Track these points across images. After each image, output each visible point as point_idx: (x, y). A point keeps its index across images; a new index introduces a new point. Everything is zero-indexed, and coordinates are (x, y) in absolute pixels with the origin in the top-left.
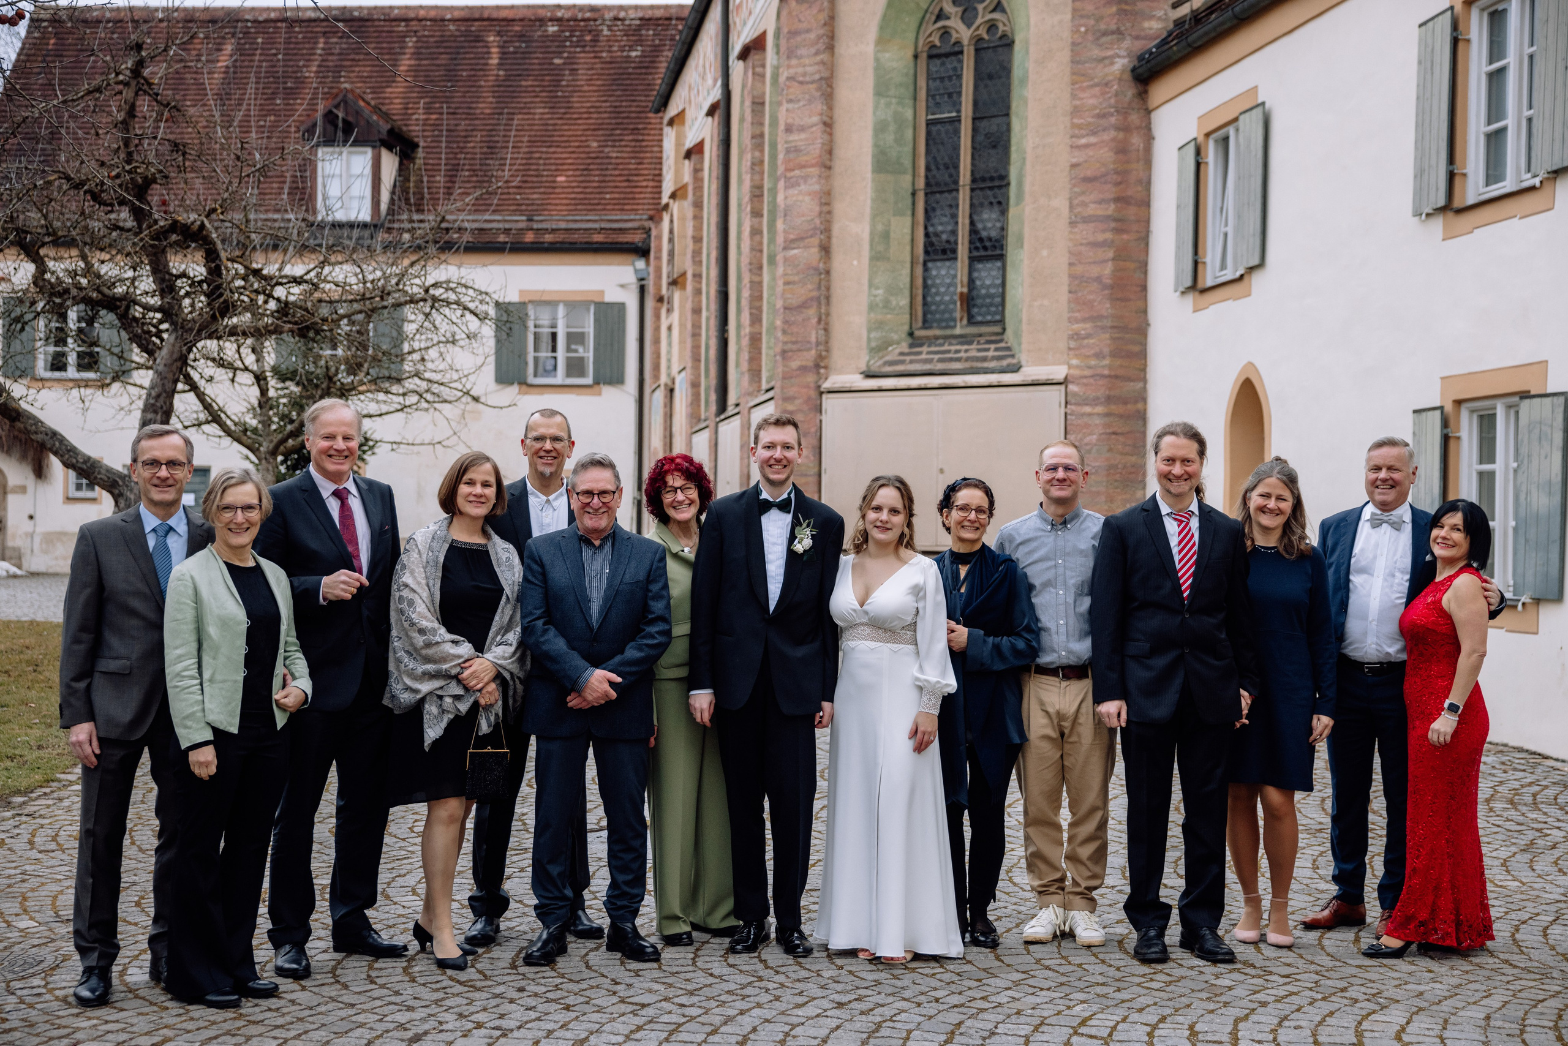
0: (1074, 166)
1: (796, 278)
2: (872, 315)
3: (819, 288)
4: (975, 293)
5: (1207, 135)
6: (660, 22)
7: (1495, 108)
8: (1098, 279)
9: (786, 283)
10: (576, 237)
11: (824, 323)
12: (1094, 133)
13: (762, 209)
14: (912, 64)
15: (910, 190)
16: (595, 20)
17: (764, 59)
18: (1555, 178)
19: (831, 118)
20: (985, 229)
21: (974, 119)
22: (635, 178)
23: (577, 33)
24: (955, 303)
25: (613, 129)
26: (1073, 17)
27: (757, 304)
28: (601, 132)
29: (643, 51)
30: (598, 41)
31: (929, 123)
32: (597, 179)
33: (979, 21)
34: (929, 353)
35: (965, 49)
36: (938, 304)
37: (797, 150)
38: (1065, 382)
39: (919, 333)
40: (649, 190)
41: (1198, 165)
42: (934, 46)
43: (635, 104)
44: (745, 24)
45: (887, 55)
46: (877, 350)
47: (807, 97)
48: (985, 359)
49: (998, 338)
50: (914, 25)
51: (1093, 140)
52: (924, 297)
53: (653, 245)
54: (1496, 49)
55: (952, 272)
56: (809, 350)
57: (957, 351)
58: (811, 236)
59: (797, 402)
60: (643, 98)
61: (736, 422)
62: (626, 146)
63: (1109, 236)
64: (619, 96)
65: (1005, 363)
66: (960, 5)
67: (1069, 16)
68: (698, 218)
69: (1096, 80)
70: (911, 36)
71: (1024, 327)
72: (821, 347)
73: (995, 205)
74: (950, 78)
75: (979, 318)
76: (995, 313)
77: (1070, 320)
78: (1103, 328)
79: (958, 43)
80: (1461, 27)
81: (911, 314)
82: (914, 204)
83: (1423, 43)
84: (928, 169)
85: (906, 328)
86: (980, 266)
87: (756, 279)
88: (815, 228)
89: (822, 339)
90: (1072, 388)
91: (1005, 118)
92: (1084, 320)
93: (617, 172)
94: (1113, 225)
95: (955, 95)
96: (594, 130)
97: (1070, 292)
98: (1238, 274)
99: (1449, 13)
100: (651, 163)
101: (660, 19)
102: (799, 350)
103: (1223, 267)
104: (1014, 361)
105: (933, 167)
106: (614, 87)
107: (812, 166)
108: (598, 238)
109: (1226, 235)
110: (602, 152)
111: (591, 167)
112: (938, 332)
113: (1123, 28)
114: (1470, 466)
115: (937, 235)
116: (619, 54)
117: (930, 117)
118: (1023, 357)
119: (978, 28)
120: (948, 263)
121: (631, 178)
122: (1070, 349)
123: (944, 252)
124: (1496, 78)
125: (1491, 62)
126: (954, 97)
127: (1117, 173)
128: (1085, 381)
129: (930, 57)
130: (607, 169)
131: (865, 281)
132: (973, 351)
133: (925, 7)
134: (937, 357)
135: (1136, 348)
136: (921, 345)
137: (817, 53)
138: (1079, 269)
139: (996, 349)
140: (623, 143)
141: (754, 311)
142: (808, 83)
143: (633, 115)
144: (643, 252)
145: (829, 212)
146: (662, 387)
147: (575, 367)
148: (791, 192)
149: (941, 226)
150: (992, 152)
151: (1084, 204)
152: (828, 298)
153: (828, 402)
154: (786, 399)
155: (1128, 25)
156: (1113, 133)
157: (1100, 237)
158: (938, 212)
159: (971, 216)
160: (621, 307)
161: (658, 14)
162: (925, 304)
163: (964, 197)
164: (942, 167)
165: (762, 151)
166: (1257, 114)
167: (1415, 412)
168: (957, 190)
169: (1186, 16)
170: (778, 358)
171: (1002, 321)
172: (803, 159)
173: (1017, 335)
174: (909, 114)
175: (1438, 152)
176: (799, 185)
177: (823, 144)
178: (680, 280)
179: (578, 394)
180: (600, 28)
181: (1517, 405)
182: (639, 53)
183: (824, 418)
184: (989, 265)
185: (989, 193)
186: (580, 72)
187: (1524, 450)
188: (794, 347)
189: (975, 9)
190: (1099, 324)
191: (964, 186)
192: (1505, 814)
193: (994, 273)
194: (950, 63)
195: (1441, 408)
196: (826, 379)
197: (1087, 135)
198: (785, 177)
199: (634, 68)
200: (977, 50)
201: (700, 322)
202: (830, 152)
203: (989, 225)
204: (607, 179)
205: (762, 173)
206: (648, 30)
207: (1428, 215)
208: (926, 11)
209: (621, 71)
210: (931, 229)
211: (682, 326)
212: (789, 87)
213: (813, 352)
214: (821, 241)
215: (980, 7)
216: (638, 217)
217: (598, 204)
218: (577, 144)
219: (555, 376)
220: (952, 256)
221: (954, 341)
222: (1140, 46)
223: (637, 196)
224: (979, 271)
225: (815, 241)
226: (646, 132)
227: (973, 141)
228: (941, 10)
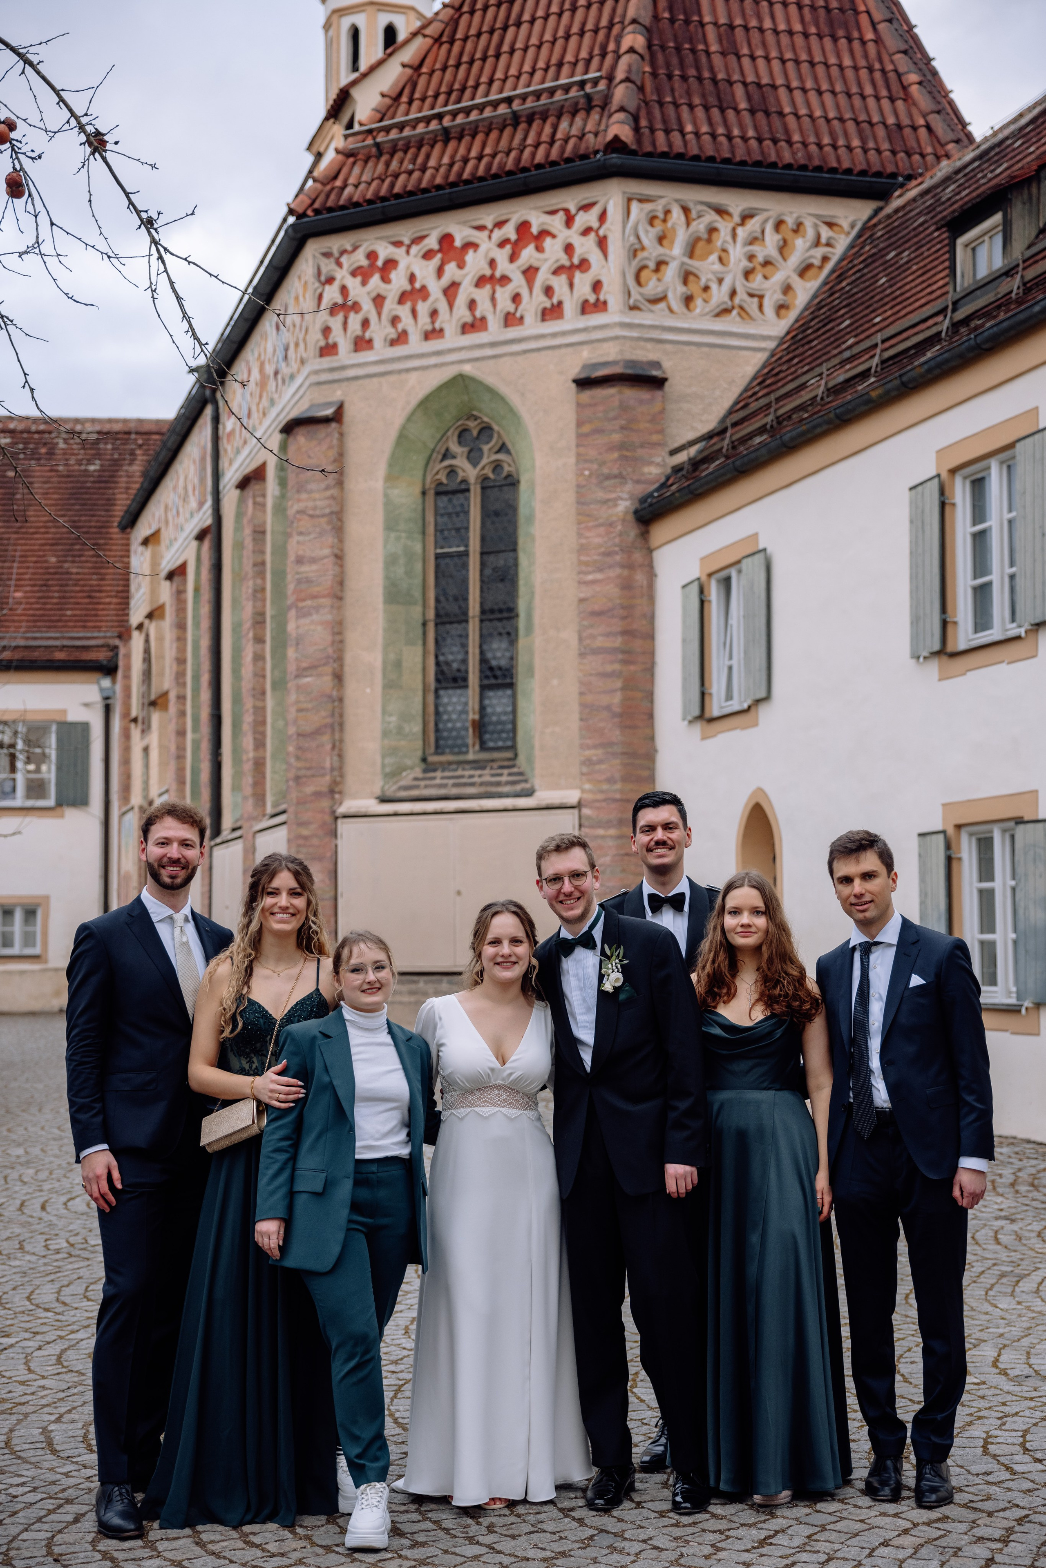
0: (582, 600)
1: (310, 706)
2: (386, 742)
3: (333, 715)
4: (486, 720)
5: (710, 575)
6: (119, 436)
7: (981, 565)
8: (608, 708)
9: (300, 710)
10: (36, 655)
11: (338, 749)
12: (600, 570)
13: (264, 635)
14: (420, 501)
15: (421, 621)
16: (50, 433)
17: (265, 489)
18: (1037, 631)
19: (342, 550)
20: (495, 658)
21: (482, 554)
22: (98, 594)
23: (31, 446)
24: (467, 729)
25: (73, 544)
26: (578, 462)
27: (260, 729)
28: (60, 547)
29: (102, 465)
30: (53, 454)
31: (438, 557)
32: (56, 595)
33: (485, 461)
34: (443, 778)
35: (472, 488)
36: (450, 730)
37: (308, 581)
38: (578, 806)
39: (433, 759)
40: (112, 606)
41: (702, 603)
42: (441, 484)
43: (94, 518)
44: (238, 452)
45: (396, 491)
46: (392, 775)
47: (318, 530)
48: (498, 784)
49: (510, 763)
50: (421, 463)
51: (599, 576)
52: (436, 724)
53: (121, 664)
54: (979, 512)
55: (463, 699)
56: (323, 775)
57: (471, 777)
58: (324, 665)
59: (313, 827)
60: (103, 513)
61: (237, 848)
62: (87, 562)
63: (617, 667)
64: (78, 510)
65: (518, 787)
66: (465, 446)
67: (572, 460)
68: (181, 639)
69: (601, 521)
70: (419, 474)
71: (537, 752)
72: (336, 773)
73: (505, 636)
74: (457, 514)
75: (491, 744)
76: (506, 739)
77: (583, 747)
78: (614, 754)
79: (464, 481)
80: (947, 493)
81: (424, 741)
82: (425, 634)
83: (913, 504)
84: (437, 600)
85: (419, 754)
86: (491, 694)
87: (259, 704)
88: (328, 657)
89: (336, 764)
90: (586, 811)
91: (511, 554)
92: (595, 747)
93: (78, 588)
94: (620, 656)
95: (463, 531)
96: (52, 545)
97: (581, 720)
98: (745, 706)
99: (936, 480)
100: (113, 580)
101: (117, 433)
102: (313, 776)
103: (729, 697)
104: (527, 786)
105: (442, 598)
106: (72, 502)
107: (324, 596)
108: (60, 656)
109: (730, 668)
110: (61, 567)
111: (50, 583)
112: (450, 758)
113: (624, 473)
114: (971, 884)
115: (447, 663)
116: (76, 467)
117: (439, 551)
118: (537, 782)
119: (483, 468)
120: (459, 691)
121: (93, 594)
122: (582, 774)
123: (455, 680)
124: (980, 539)
125: (974, 524)
126: (462, 532)
127: (623, 607)
128: (597, 804)
129: (438, 494)
130: (67, 585)
131: (378, 708)
132: (486, 776)
133: (432, 446)
134: (451, 782)
135: (645, 773)
136: (435, 770)
137: (327, 488)
138: (589, 698)
139: (510, 774)
140: (83, 559)
141: (258, 736)
142: (318, 516)
143: (93, 530)
144: (109, 670)
145: (341, 642)
146: (136, 810)
147: (36, 788)
148: (303, 621)
149: (452, 655)
150: (500, 585)
151: (593, 637)
152: (341, 725)
153: (344, 827)
154: (301, 824)
155: (630, 470)
156: (618, 571)
157: (609, 668)
158: (449, 641)
159: (481, 646)
160: (85, 727)
161: (117, 427)
162: (437, 730)
163: (473, 628)
164: (451, 599)
165: (264, 579)
166: (759, 559)
167: (920, 835)
168: (467, 621)
169: (683, 463)
170: (291, 783)
171: (513, 747)
172: (315, 590)
173: (530, 760)
174: (418, 547)
175: (932, 603)
176: (310, 614)
177: (335, 576)
178: (159, 701)
179: (39, 817)
180: (55, 441)
181: (1013, 829)
182: (97, 467)
183: (339, 842)
184: (500, 693)
185: (498, 624)
186: (36, 485)
187: (1020, 870)
188: (309, 773)
189: (480, 450)
190: (610, 750)
191: (474, 617)
192: (1030, 1195)
193: (505, 701)
194: (458, 499)
195: (944, 832)
196: (341, 804)
197: (594, 572)
198: (297, 607)
199: (93, 482)
200: (483, 488)
201: (184, 744)
202: (341, 583)
203: (499, 654)
204: (68, 595)
205: (264, 600)
206: (106, 443)
207: (925, 658)
208: (433, 450)
209: (79, 485)
210: (441, 658)
211: (162, 747)
212: (299, 520)
213: (328, 778)
214: (334, 669)
215: (486, 448)
216: (102, 634)
217: (59, 621)
218: (34, 559)
219: (14, 798)
220: (462, 684)
221: (467, 767)
222: (642, 490)
223: (100, 613)
224: (489, 698)
225: (328, 669)
226: (107, 547)
227: (482, 574)
228: (447, 450)
